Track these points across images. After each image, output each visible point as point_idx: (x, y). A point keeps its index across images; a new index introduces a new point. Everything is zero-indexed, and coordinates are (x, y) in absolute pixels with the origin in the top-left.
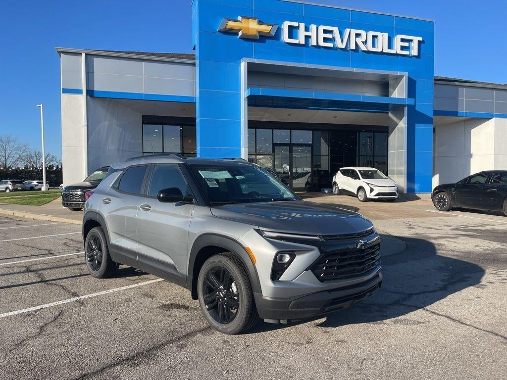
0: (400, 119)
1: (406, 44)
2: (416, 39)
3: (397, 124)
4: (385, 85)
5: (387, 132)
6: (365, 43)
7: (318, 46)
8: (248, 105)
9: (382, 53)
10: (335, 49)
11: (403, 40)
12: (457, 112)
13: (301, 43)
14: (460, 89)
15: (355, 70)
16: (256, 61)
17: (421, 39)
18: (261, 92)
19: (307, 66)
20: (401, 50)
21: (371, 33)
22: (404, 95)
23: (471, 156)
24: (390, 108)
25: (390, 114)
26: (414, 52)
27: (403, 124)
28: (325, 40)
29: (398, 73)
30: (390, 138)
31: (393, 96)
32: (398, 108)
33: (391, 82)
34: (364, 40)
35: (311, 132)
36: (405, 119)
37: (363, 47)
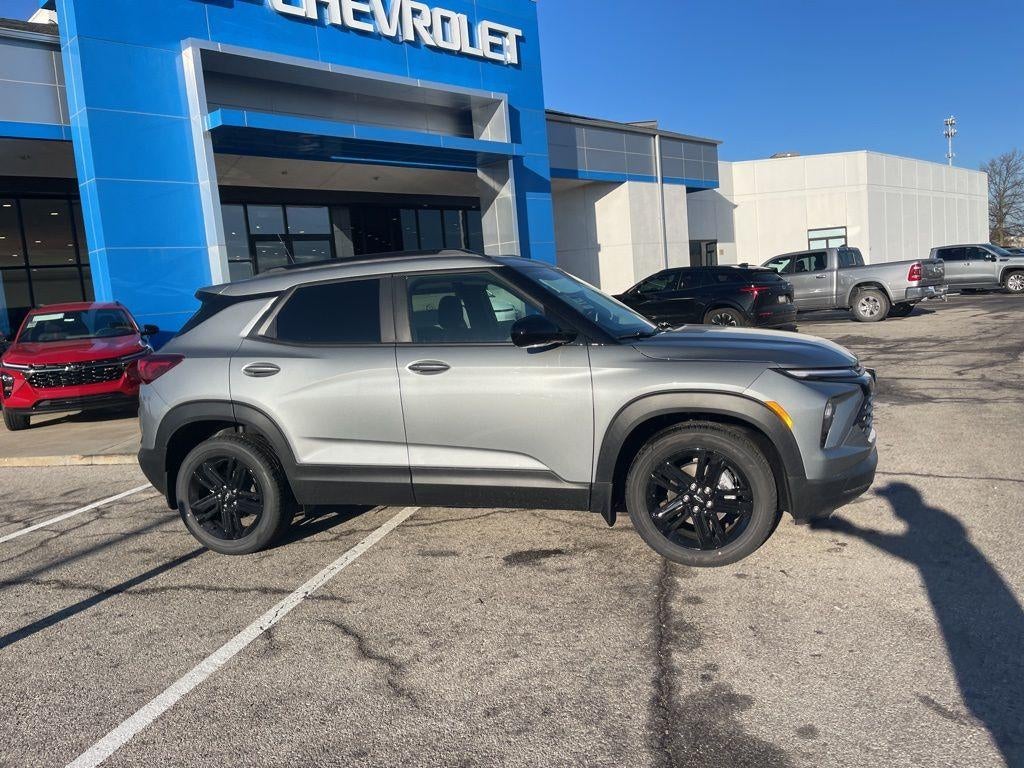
0: (503, 182)
1: (497, 40)
2: (514, 32)
3: (495, 193)
4: (464, 117)
5: (478, 209)
6: (430, 29)
7: (344, 28)
8: (216, 150)
9: (460, 54)
10: (377, 36)
11: (492, 32)
12: (576, 172)
13: (309, 16)
14: (578, 130)
15: (419, 83)
16: (220, 48)
17: (519, 33)
18: (245, 119)
19: (330, 68)
20: (491, 50)
21: (439, 12)
22: (505, 138)
23: (598, 248)
24: (479, 160)
25: (480, 174)
26: (510, 56)
27: (507, 192)
28: (358, 15)
29: (493, 95)
30: (486, 220)
31: (483, 138)
32: (495, 162)
33: (476, 112)
34: (428, 25)
35: (326, 209)
36: (511, 182)
37: (427, 39)
